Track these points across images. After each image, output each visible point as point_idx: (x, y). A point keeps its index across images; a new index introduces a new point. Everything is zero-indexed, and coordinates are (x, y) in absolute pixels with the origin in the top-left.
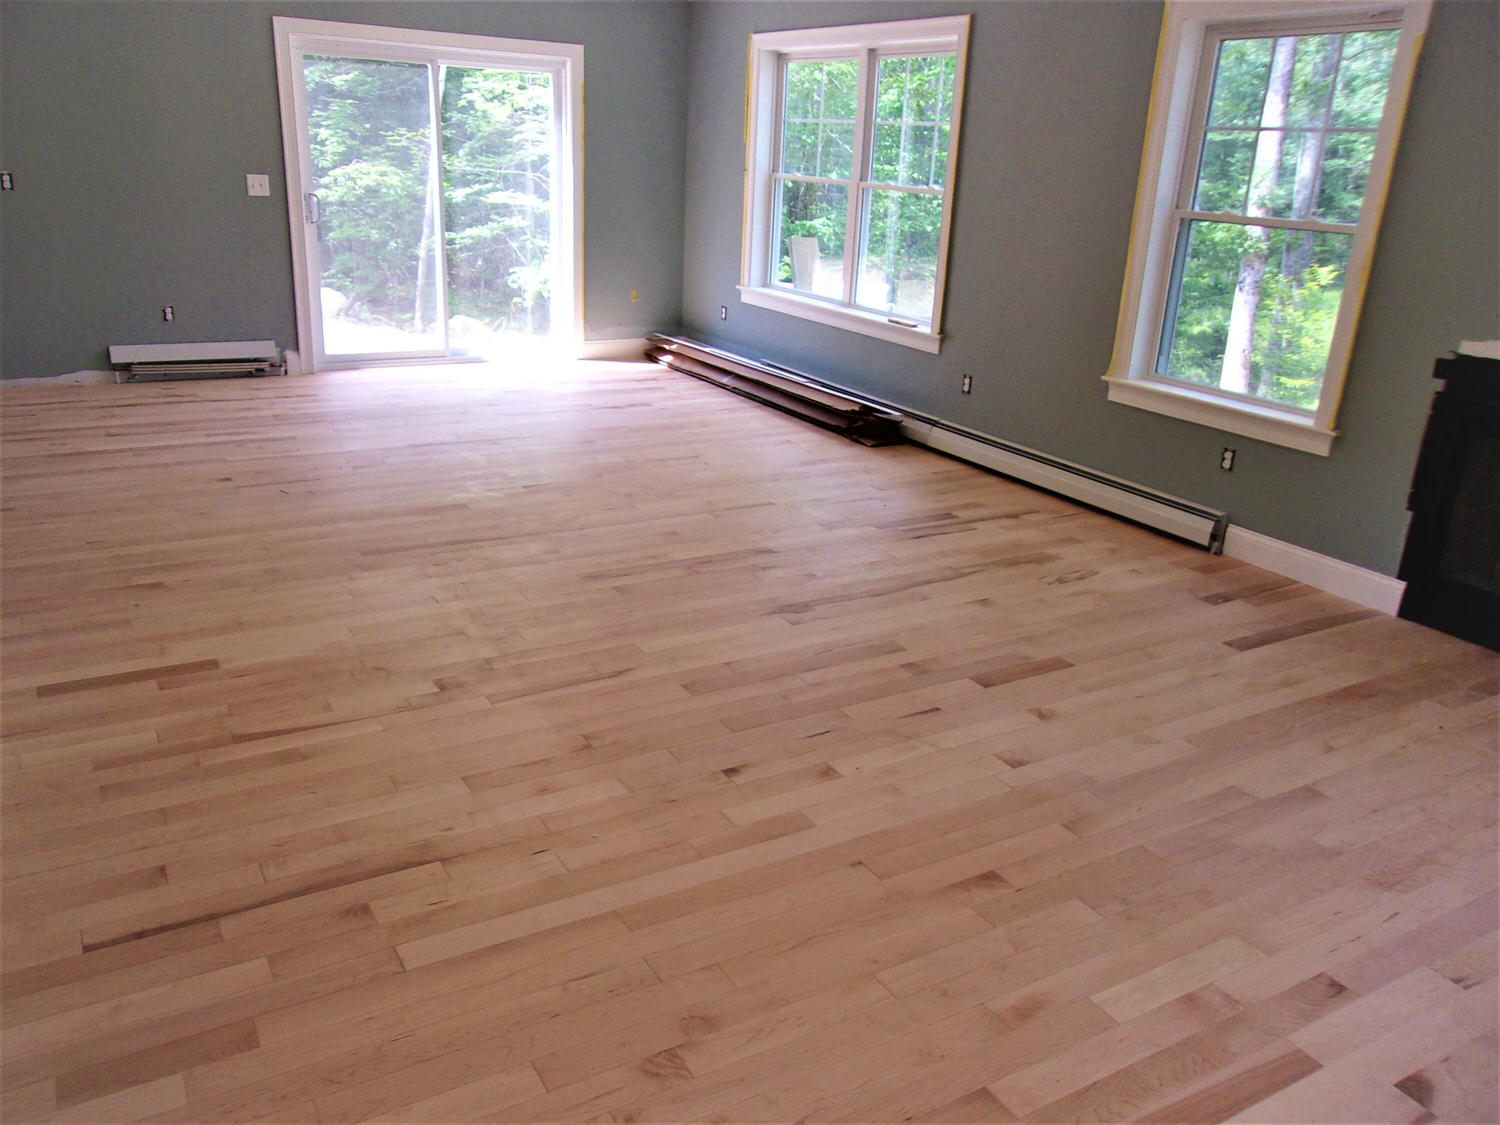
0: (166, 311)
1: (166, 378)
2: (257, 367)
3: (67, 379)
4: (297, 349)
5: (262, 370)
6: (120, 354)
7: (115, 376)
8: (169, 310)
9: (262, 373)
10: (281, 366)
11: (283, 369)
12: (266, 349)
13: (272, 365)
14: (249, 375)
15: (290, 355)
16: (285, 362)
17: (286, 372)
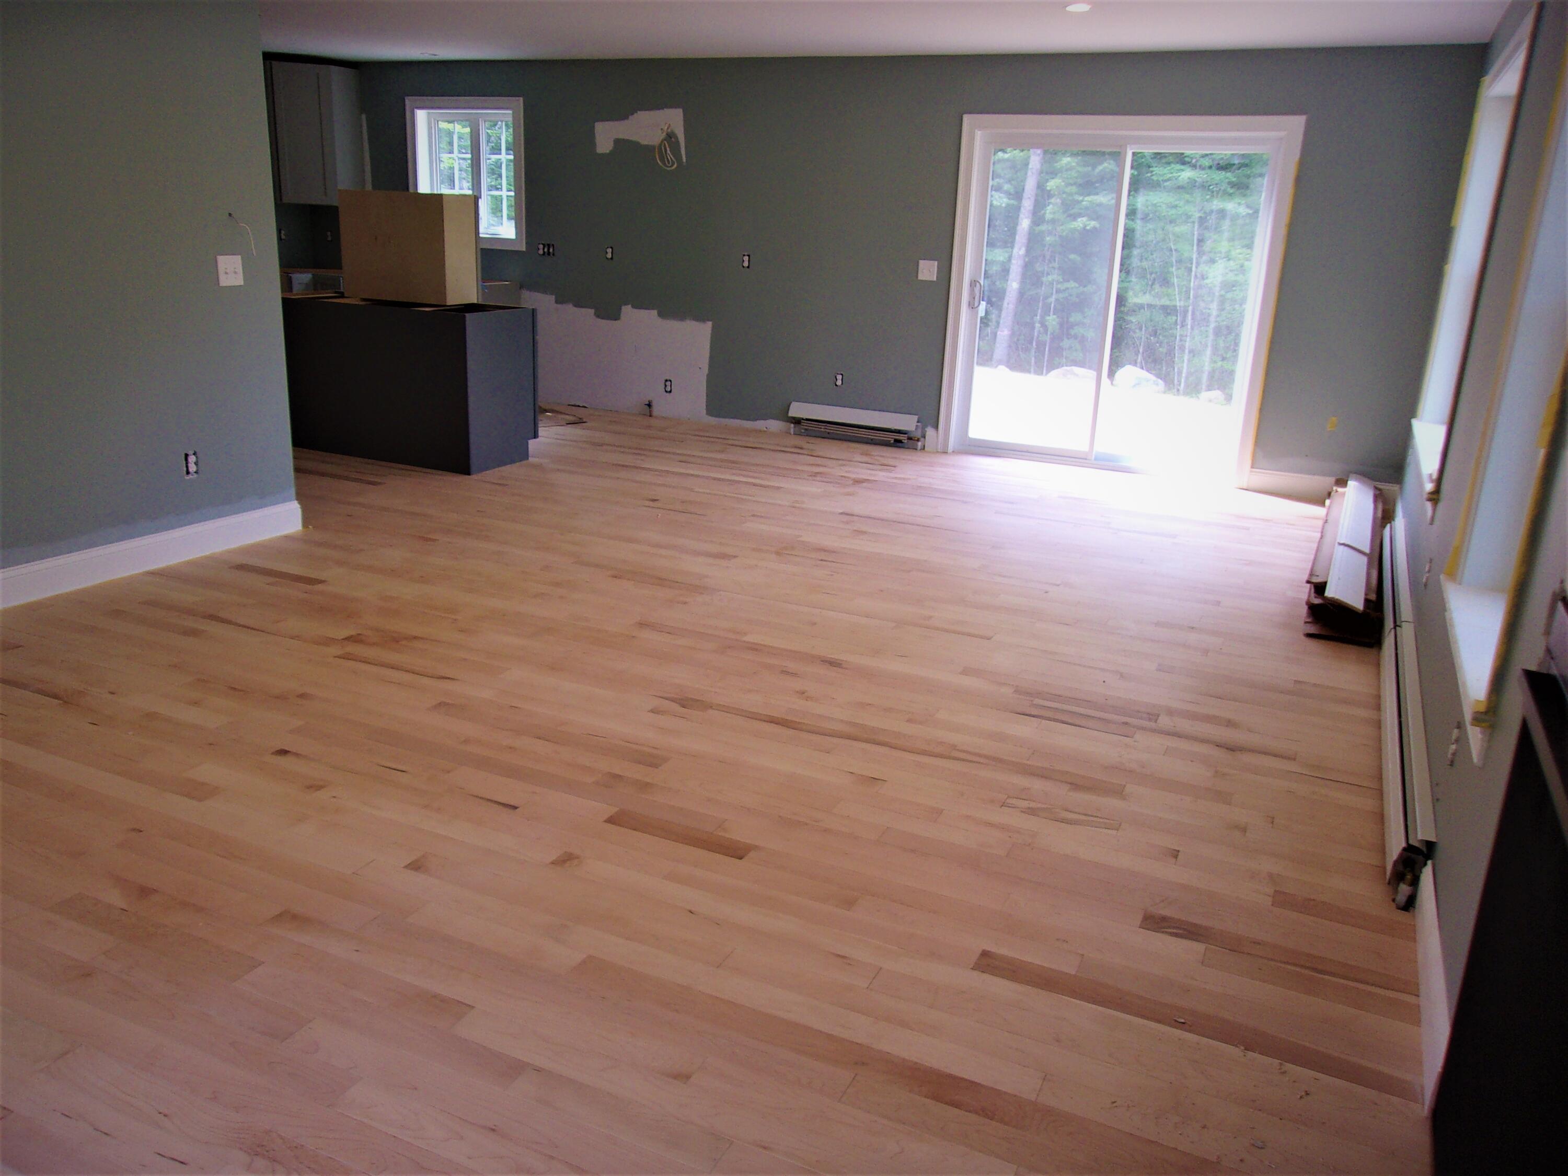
0: (837, 378)
1: (828, 436)
2: (897, 437)
3: (761, 424)
4: (936, 427)
5: (900, 441)
6: (798, 410)
7: (789, 429)
8: (839, 377)
9: (900, 444)
10: (918, 440)
11: (920, 444)
12: (907, 422)
13: (910, 439)
14: (886, 444)
15: (930, 432)
16: (925, 437)
17: (923, 448)
